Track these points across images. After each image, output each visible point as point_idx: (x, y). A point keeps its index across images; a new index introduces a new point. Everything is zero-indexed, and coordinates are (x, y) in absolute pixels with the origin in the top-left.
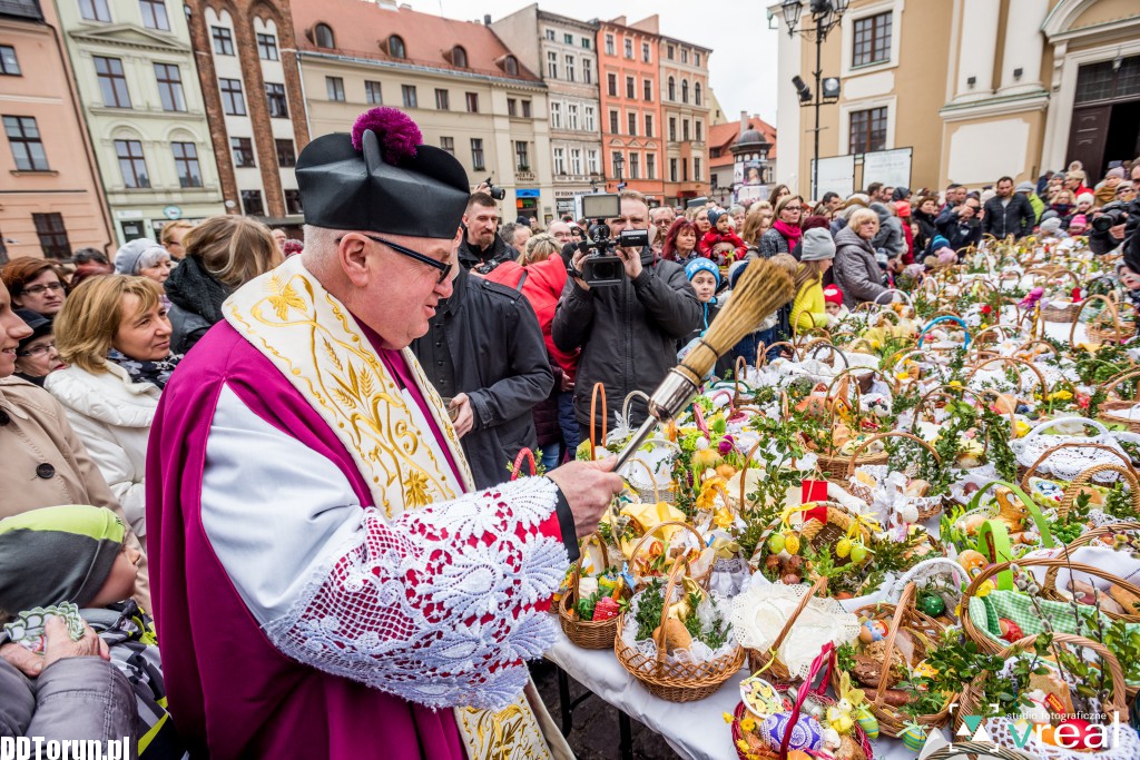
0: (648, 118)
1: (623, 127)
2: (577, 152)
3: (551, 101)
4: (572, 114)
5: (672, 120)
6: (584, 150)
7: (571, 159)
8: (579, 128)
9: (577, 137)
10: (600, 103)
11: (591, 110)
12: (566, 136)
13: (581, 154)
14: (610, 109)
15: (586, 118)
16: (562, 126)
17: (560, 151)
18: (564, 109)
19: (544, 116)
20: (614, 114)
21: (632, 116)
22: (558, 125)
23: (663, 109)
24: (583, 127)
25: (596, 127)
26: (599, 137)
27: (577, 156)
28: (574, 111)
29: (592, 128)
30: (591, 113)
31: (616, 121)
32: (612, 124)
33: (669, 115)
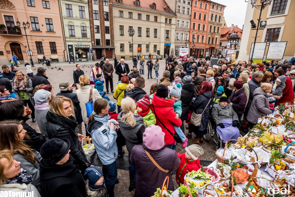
0: (204, 25)
1: (196, 28)
2: (183, 34)
3: (177, 19)
4: (183, 23)
5: (211, 26)
6: (185, 33)
7: (181, 36)
8: (184, 27)
9: (183, 30)
10: (191, 21)
11: (188, 22)
12: (180, 29)
13: (184, 35)
14: (193, 22)
15: (186, 24)
16: (179, 26)
17: (178, 33)
18: (180, 22)
19: (175, 23)
20: (194, 24)
21: (199, 25)
23: (209, 23)
24: (185, 27)
25: (189, 27)
26: (189, 30)
27: (182, 35)
28: (183, 22)
29: (187, 28)
30: (188, 23)
31: (195, 26)
32: (193, 27)
33: (210, 25)
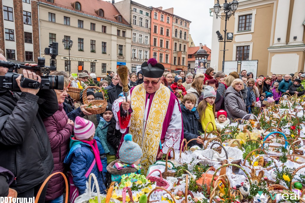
0: (167, 42)
1: (158, 44)
2: (141, 51)
3: (133, 32)
4: (140, 38)
5: (176, 44)
6: (143, 50)
7: (138, 53)
8: (142, 43)
9: (141, 46)
10: (150, 35)
11: (147, 37)
12: (137, 45)
13: (142, 52)
14: (154, 37)
15: (145, 39)
16: (136, 41)
17: (135, 50)
18: (137, 36)
19: (130, 37)
20: (155, 39)
21: (161, 41)
23: (173, 39)
24: (144, 43)
25: (148, 43)
26: (149, 47)
27: (141, 52)
28: (141, 37)
29: (147, 43)
30: (147, 38)
31: (156, 41)
32: (154, 43)
33: (175, 42)
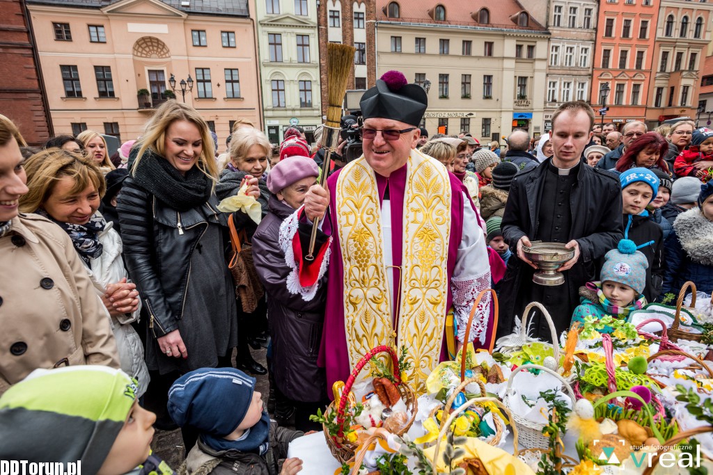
0: (640, 53)
1: (614, 62)
2: (569, 84)
3: (552, 44)
4: (569, 54)
5: (665, 54)
6: (575, 82)
7: (563, 89)
8: (573, 64)
9: (570, 72)
10: (595, 44)
11: (586, 49)
12: (561, 72)
13: (572, 86)
14: (603, 48)
15: (581, 55)
16: (559, 63)
17: (554, 83)
18: (562, 51)
19: (544, 56)
20: (607, 52)
21: (624, 53)
22: (555, 63)
23: (657, 44)
24: (577, 64)
25: (589, 63)
26: (590, 72)
27: (568, 87)
28: (571, 51)
29: (584, 65)
30: (586, 52)
31: (608, 57)
32: (604, 61)
33: (662, 49)
